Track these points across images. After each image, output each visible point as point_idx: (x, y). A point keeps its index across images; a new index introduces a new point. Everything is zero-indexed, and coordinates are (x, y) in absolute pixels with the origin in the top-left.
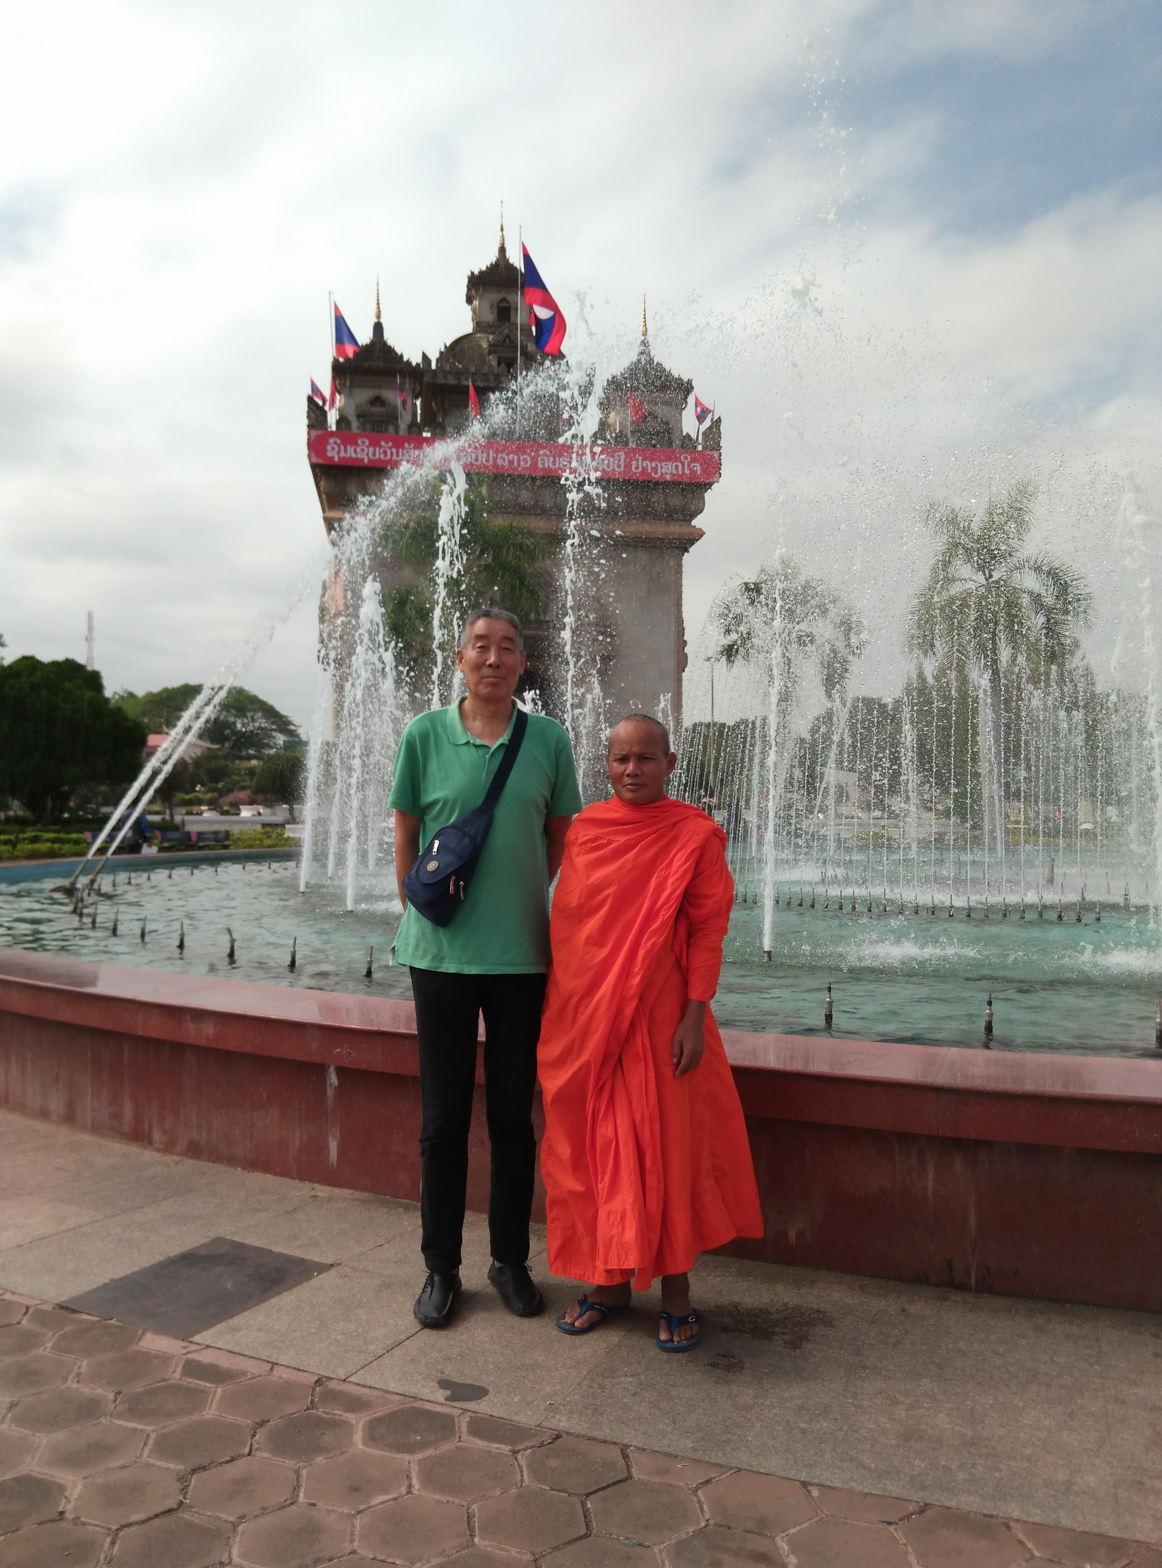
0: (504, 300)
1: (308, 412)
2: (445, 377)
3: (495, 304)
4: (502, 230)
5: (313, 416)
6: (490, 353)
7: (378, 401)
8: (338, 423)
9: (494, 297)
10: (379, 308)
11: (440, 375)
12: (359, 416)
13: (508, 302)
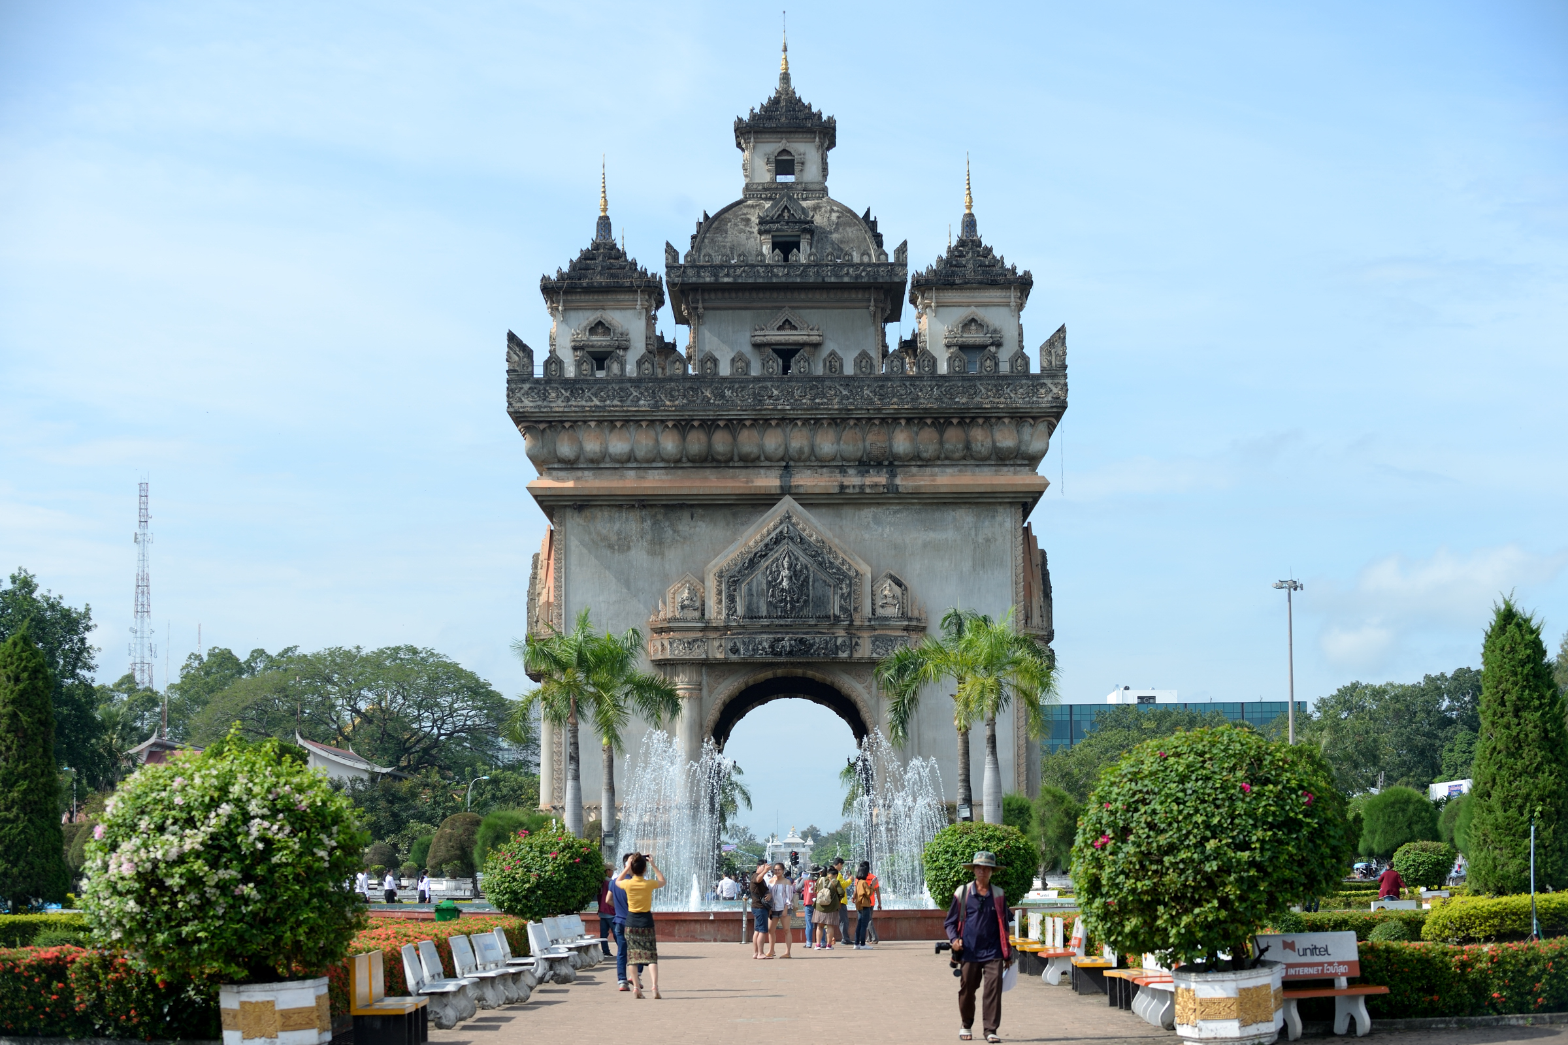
0: (785, 152)
1: (508, 352)
2: (699, 276)
3: (772, 159)
4: (785, 50)
5: (517, 358)
6: (761, 233)
7: (599, 327)
8: (547, 364)
9: (772, 147)
10: (604, 197)
11: (690, 272)
12: (575, 349)
13: (789, 153)
